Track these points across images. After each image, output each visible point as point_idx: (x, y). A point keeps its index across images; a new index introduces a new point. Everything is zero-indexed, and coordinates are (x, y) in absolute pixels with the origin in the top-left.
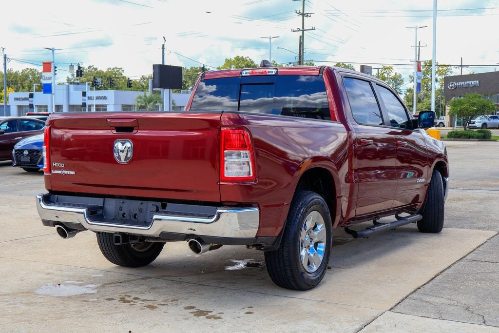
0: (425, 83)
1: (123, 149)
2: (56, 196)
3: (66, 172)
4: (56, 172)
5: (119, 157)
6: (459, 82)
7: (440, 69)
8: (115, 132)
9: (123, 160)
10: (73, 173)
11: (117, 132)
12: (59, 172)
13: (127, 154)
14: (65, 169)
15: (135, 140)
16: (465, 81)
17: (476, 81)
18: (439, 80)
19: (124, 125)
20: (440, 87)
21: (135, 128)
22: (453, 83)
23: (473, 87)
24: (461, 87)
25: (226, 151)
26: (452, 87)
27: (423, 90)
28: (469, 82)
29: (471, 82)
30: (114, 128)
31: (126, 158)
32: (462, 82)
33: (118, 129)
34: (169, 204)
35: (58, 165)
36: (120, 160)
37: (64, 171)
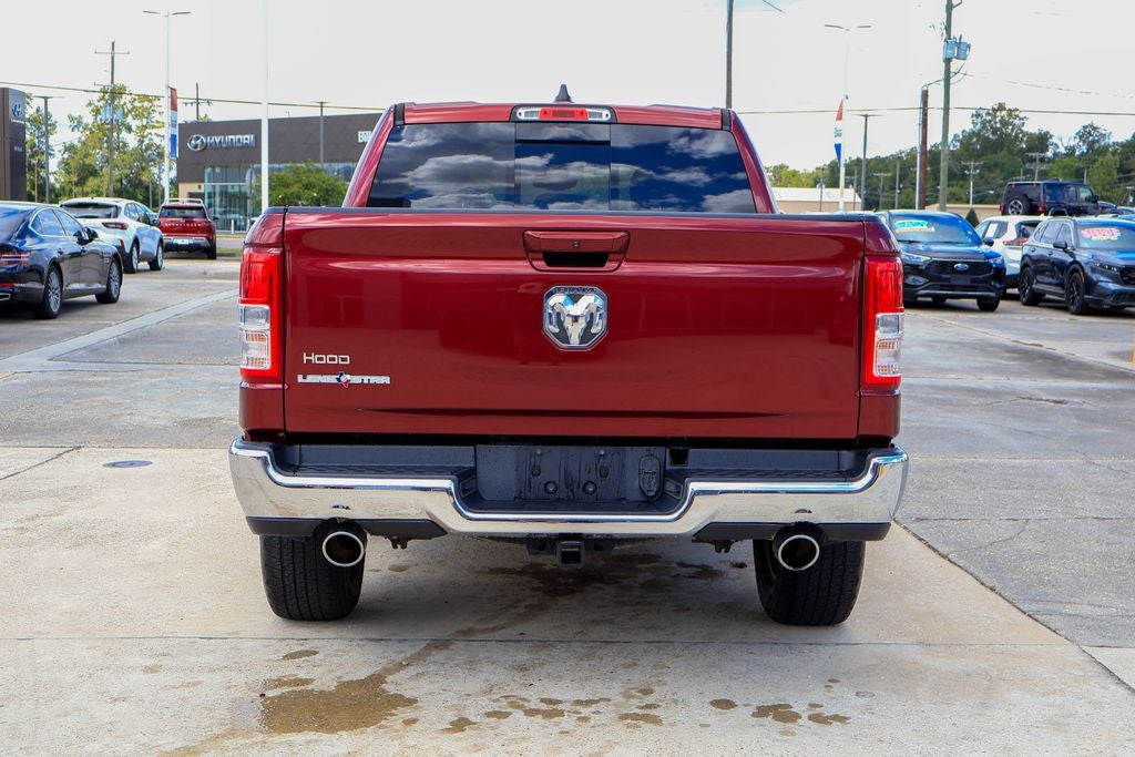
0: (104, 135)
2: (298, 446)
3: (356, 379)
4: (312, 379)
5: (563, 335)
6: (211, 135)
7: (137, 104)
8: (541, 264)
9: (575, 341)
10: (386, 380)
11: (548, 264)
12: (331, 379)
13: (590, 324)
14: (355, 370)
15: (611, 288)
16: (224, 135)
17: (248, 136)
18: (134, 128)
19: (584, 248)
20: (136, 144)
21: (611, 256)
22: (198, 138)
23: (243, 147)
24: (217, 148)
25: (879, 316)
26: (196, 147)
27: (101, 149)
28: (233, 137)
29: (238, 137)
30: (541, 256)
31: (586, 335)
32: (218, 135)
33: (553, 258)
34: (693, 452)
35: (326, 359)
36: (566, 340)
37: (348, 377)
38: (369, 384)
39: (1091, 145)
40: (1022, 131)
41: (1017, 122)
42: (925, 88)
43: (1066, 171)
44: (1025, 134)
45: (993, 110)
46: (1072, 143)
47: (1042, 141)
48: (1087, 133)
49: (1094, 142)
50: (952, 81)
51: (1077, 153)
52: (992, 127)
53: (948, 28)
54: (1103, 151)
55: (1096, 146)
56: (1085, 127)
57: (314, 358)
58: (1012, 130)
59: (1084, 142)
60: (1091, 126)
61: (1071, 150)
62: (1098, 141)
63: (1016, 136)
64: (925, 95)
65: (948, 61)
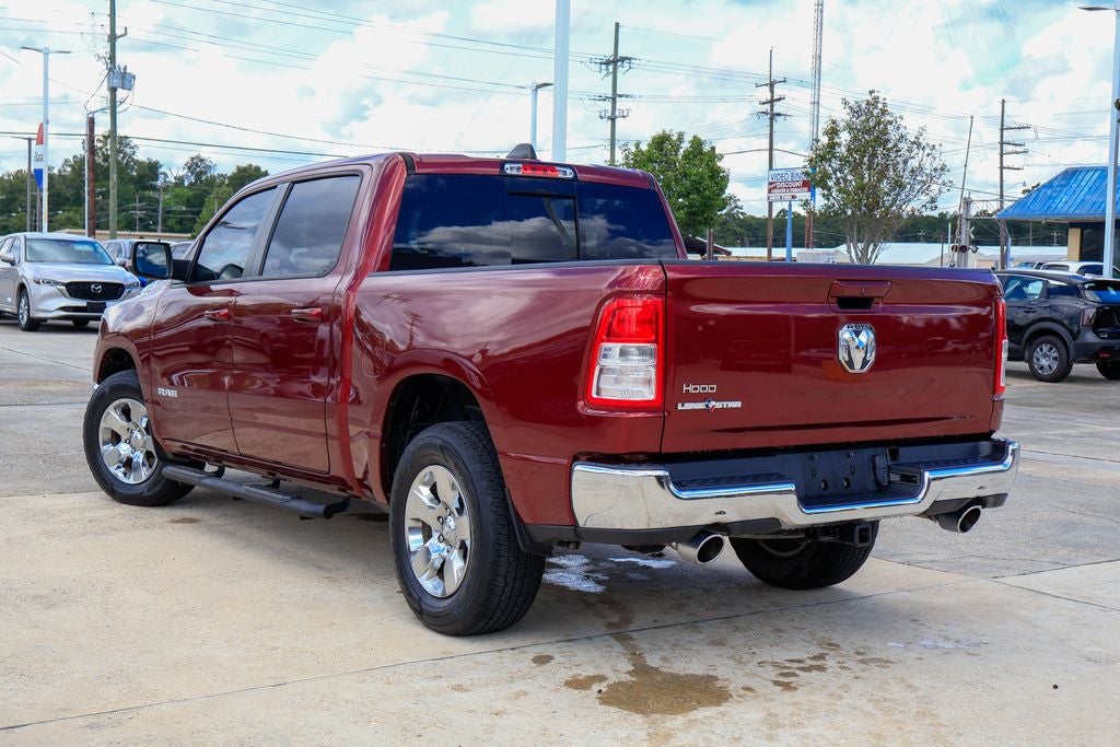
1: (857, 344)
3: (719, 405)
4: (689, 406)
5: (850, 363)
9: (858, 366)
10: (737, 404)
11: (841, 307)
12: (701, 406)
13: (866, 352)
14: (717, 398)
15: (877, 325)
31: (865, 362)
34: (902, 450)
35: (700, 388)
36: (852, 367)
37: (714, 403)
38: (727, 408)
39: (198, 176)
40: (133, 160)
41: (128, 150)
42: (91, 115)
43: (178, 200)
44: (137, 162)
45: (104, 137)
46: (181, 173)
47: (152, 169)
48: (196, 165)
49: (201, 173)
50: (118, 110)
51: (186, 184)
52: (103, 154)
53: (112, 58)
54: (211, 182)
55: (204, 178)
56: (193, 159)
57: (691, 389)
58: (123, 158)
59: (192, 173)
60: (198, 157)
61: (180, 180)
62: (205, 173)
63: (127, 164)
64: (91, 123)
65: (113, 90)
